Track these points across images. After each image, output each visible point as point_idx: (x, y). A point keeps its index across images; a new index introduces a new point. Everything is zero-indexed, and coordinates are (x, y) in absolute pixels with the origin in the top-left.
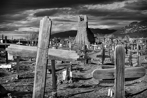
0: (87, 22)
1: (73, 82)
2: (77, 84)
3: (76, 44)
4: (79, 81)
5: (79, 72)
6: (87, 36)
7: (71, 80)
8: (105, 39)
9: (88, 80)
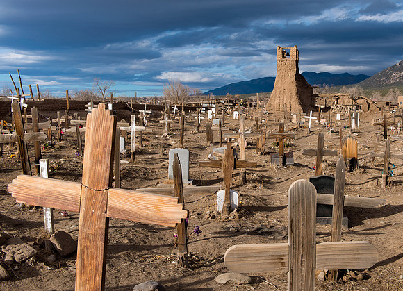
0: (297, 61)
1: (240, 217)
2: (249, 223)
3: (272, 112)
4: (254, 214)
5: (261, 187)
6: (297, 93)
7: (235, 212)
8: (339, 99)
9: (277, 212)
